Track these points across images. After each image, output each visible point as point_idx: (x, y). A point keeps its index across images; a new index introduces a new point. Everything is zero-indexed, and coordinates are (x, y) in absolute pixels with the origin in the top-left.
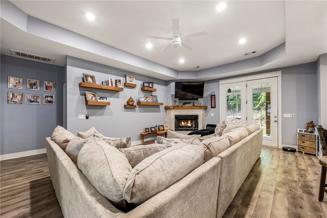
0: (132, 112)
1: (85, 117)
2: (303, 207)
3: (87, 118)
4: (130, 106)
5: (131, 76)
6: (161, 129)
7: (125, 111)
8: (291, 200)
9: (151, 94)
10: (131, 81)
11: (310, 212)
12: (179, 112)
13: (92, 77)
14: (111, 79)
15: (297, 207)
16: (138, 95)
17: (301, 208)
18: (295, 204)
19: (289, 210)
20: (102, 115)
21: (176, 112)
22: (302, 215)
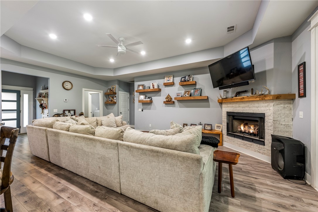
0: (172, 107)
1: (141, 111)
2: (24, 204)
3: (142, 111)
4: (169, 102)
5: (169, 76)
6: (206, 129)
7: (165, 107)
8: (39, 201)
9: (195, 88)
10: (168, 80)
11: (17, 205)
12: (232, 107)
13: (143, 85)
14: (152, 84)
15: (29, 199)
16: (178, 91)
17: (26, 202)
18: (33, 201)
19: (33, 193)
20: (150, 109)
21: (228, 107)
22: (21, 197)
